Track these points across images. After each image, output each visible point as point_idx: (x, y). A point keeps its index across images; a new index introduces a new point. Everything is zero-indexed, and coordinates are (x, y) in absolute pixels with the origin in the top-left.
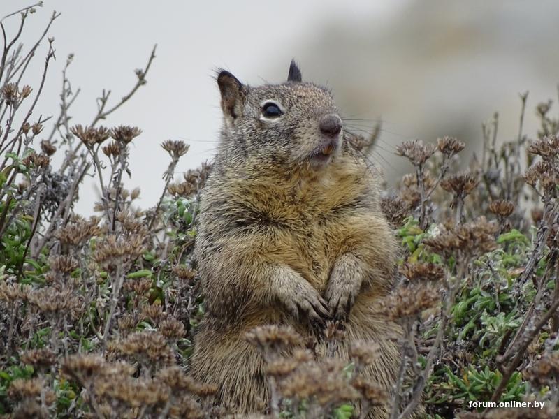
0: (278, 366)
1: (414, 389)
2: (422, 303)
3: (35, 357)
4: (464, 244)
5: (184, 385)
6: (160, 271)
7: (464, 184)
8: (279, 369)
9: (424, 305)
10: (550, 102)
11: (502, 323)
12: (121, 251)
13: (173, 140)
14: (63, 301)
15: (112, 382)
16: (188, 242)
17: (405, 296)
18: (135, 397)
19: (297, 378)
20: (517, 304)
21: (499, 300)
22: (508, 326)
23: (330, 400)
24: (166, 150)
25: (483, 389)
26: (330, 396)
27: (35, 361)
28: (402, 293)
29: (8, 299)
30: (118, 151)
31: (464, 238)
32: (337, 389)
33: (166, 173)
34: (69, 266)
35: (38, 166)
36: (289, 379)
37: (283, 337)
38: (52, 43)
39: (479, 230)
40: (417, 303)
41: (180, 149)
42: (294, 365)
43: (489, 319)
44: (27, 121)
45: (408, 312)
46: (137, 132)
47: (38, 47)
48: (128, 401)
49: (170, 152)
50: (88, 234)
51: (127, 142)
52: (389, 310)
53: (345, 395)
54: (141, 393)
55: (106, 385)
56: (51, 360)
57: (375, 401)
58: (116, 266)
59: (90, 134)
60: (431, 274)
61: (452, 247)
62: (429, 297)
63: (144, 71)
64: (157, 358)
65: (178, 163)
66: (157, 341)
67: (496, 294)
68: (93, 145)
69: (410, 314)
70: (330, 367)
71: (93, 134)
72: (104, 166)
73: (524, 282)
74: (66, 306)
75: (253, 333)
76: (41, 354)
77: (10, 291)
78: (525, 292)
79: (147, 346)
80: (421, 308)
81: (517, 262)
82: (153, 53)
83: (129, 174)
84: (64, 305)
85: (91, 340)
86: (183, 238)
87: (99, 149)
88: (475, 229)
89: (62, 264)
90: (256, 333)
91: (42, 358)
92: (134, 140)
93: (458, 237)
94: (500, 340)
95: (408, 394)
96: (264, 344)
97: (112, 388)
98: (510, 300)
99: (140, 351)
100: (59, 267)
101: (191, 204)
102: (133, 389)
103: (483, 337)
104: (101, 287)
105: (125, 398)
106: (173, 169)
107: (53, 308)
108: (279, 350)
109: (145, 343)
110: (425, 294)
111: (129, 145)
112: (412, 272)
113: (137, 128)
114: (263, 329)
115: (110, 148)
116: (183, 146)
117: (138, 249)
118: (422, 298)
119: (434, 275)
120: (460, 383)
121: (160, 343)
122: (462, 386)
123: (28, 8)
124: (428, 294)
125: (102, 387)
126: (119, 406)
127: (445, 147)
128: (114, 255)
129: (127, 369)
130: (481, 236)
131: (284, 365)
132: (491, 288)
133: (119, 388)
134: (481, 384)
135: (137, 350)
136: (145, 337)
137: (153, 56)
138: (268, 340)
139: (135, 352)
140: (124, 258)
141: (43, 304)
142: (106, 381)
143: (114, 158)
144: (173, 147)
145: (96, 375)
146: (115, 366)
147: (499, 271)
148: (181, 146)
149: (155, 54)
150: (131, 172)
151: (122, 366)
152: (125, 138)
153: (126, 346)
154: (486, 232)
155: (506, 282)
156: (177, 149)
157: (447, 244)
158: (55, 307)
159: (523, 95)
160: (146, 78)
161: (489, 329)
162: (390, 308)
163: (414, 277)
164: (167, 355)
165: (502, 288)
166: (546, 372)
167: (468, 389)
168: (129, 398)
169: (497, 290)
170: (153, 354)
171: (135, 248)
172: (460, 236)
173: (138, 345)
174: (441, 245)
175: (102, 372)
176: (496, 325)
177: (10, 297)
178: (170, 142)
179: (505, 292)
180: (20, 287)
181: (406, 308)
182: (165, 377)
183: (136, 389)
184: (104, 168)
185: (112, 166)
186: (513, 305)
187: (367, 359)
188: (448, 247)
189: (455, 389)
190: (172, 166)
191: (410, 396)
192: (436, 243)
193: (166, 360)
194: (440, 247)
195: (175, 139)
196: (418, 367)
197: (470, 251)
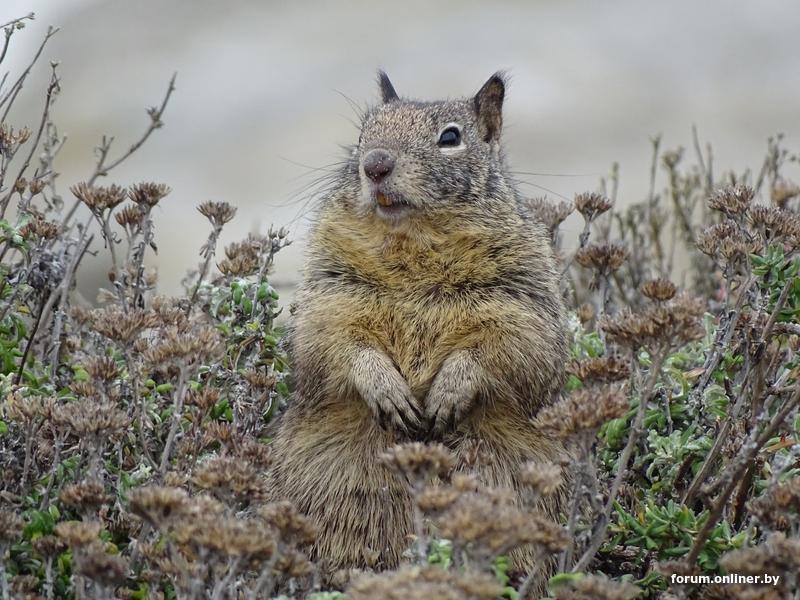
0: (432, 497)
1: (594, 531)
2: (606, 412)
3: (79, 494)
4: (660, 329)
5: (298, 527)
6: (210, 380)
7: (609, 258)
8: (434, 500)
9: (609, 415)
10: (681, 150)
11: (677, 445)
12: (185, 348)
13: (215, 202)
14: (106, 418)
15: (199, 522)
16: (248, 339)
17: (582, 403)
18: (232, 543)
19: (459, 514)
20: (697, 418)
21: (671, 413)
22: (686, 449)
23: (506, 542)
24: (206, 215)
25: (665, 531)
26: (505, 537)
27: (79, 499)
28: (577, 398)
29: (23, 417)
30: (136, 218)
31: (661, 322)
32: (515, 528)
33: (204, 247)
34: (112, 370)
35: (41, 237)
36: (447, 515)
37: (433, 458)
38: (56, 68)
39: (682, 310)
40: (598, 412)
41: (224, 213)
42: (452, 497)
43: (660, 439)
44: (23, 176)
45: (587, 424)
46: (165, 191)
47: (28, 75)
48: (224, 548)
49: (209, 217)
50: (142, 325)
51: (152, 204)
52: (561, 422)
53: (525, 535)
54: (240, 539)
55: (191, 528)
56: (101, 496)
57: (553, 546)
58: (178, 369)
59: (98, 196)
60: (612, 373)
61: (643, 334)
62: (616, 404)
63: (159, 109)
64: (245, 493)
65: (221, 233)
66: (244, 470)
67: (667, 405)
68: (102, 210)
69: (590, 427)
70: (493, 498)
71: (103, 196)
72: (117, 239)
73: (704, 388)
74: (110, 425)
75: (390, 453)
76: (87, 488)
77: (25, 405)
78: (707, 401)
79: (230, 477)
80: (604, 419)
81: (685, 363)
82: (172, 83)
83: (155, 248)
84: (108, 423)
85: (130, 474)
86: (241, 334)
87: (111, 216)
88: (675, 309)
89: (101, 367)
90: (394, 453)
91: (89, 494)
92: (162, 201)
93: (653, 320)
94: (676, 468)
95: (584, 538)
96: (407, 468)
97: (199, 532)
98: (685, 412)
99: (221, 483)
100: (97, 371)
101: (250, 286)
102: (229, 533)
103: (652, 465)
104: (146, 400)
105: (219, 545)
106: (215, 241)
107: (93, 428)
108: (427, 476)
109: (228, 473)
110: (610, 399)
111: (154, 209)
112: (585, 370)
113: (164, 186)
114: (404, 448)
115: (125, 213)
116: (228, 210)
117: (209, 346)
118: (606, 405)
119: (616, 374)
120: (634, 523)
121: (248, 472)
122: (638, 527)
123: (14, 23)
124: (615, 400)
125: (186, 531)
126: (209, 557)
127: (586, 206)
128: (176, 354)
129: (212, 505)
130: (685, 320)
131: (440, 496)
132: (660, 396)
133: (210, 532)
134: (663, 524)
135: (217, 482)
136: (226, 465)
137: (171, 89)
138: (411, 462)
139: (214, 485)
140: (189, 358)
141: (78, 422)
142: (191, 523)
143: (132, 229)
144: (215, 211)
145: (175, 514)
146: (196, 503)
147: (670, 373)
148: (225, 210)
149: (175, 86)
150: (157, 246)
151: (206, 503)
152: (150, 199)
153: (201, 477)
154: (691, 313)
155: (680, 387)
156: (219, 214)
157: (637, 330)
158: (96, 427)
159: (654, 138)
160: (162, 119)
161: (659, 454)
162: (563, 419)
163: (588, 377)
164: (258, 489)
165: (674, 396)
166: (785, 502)
167: (645, 531)
168: (224, 545)
169: (668, 399)
170: (238, 487)
171: (205, 343)
172: (656, 319)
173: (219, 475)
174: (628, 333)
175: (184, 510)
176: (669, 448)
177: (26, 415)
178: (211, 204)
179: (679, 401)
180: (39, 401)
181: (584, 419)
182: (270, 515)
183: (232, 534)
184: (119, 242)
185: (128, 238)
186: (691, 419)
187: (543, 488)
188: (637, 335)
189: (627, 532)
190: (213, 237)
191: (588, 541)
192: (621, 330)
193: (257, 495)
194: (625, 335)
195: (217, 199)
196: (598, 501)
197: (669, 340)
